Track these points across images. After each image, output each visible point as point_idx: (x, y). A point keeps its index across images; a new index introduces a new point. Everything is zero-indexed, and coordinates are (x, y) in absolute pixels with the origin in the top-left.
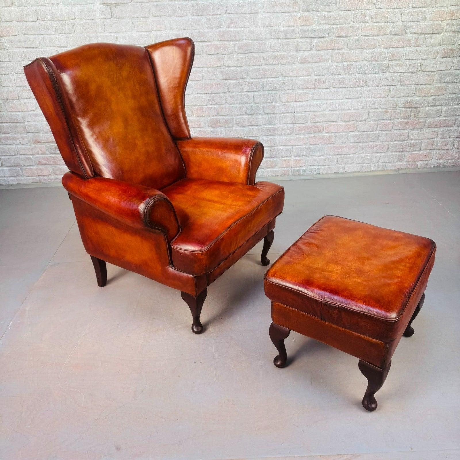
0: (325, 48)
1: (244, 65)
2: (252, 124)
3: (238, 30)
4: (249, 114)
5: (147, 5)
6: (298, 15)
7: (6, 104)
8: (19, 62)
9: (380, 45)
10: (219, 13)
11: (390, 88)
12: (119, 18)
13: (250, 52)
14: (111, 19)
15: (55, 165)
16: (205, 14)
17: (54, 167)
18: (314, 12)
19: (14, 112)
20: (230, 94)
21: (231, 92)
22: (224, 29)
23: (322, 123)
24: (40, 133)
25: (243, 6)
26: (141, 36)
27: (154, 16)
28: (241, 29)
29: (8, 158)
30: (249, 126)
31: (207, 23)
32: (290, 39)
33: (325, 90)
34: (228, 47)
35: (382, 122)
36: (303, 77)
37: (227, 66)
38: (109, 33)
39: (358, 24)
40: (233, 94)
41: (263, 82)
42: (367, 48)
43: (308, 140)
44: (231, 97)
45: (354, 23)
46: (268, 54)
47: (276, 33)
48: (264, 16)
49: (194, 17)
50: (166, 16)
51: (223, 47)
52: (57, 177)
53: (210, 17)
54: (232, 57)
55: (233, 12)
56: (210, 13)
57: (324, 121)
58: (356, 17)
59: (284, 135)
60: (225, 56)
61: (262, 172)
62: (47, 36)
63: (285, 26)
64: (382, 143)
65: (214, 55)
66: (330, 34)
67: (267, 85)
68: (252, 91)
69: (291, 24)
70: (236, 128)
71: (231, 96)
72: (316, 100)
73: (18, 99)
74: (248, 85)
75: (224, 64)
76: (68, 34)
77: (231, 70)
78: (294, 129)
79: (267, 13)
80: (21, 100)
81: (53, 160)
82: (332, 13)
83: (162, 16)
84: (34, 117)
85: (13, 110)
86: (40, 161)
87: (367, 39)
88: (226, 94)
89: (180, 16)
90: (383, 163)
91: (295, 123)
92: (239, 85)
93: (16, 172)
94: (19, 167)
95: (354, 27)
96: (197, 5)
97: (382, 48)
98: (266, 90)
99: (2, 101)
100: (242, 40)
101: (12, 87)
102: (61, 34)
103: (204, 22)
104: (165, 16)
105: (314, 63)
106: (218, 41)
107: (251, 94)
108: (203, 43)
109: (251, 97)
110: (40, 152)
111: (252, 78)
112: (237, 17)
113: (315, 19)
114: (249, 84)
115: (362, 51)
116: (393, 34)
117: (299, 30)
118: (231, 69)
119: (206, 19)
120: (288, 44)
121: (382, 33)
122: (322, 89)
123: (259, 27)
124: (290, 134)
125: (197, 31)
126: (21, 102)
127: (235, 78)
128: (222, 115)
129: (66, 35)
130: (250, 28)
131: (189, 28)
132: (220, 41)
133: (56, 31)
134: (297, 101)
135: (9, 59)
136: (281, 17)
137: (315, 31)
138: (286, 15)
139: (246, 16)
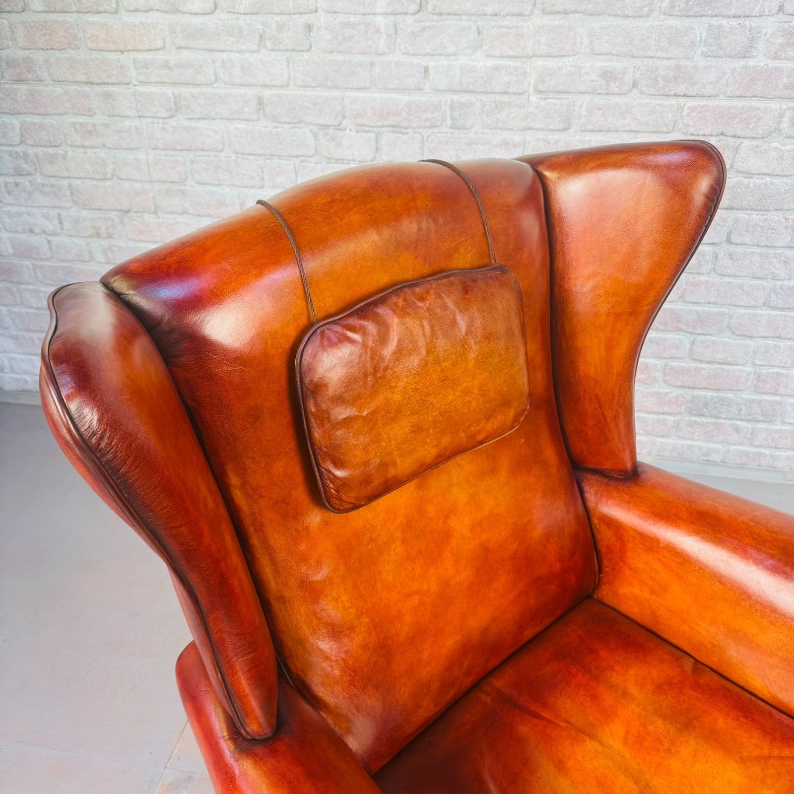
2: (778, 334)
4: (775, 308)
7: (126, 221)
8: (161, 121)
10: (756, 11)
12: (441, 14)
14: (418, 16)
16: (710, 12)
19: (142, 241)
20: (732, 248)
21: (737, 244)
22: (759, 61)
26: (497, 68)
27: (548, 13)
30: (768, 337)
31: (711, 40)
34: (760, 119)
38: (405, 56)
40: (740, 249)
44: (731, 258)
49: (672, 22)
50: (584, 13)
51: (744, 116)
53: (724, 22)
54: (765, 147)
56: (725, 12)
60: (741, 143)
61: (771, 456)
62: (237, 55)
70: (726, 339)
71: (731, 256)
73: (155, 212)
76: (294, 53)
77: (751, 185)
80: (161, 215)
83: (572, 12)
85: (141, 237)
88: (717, 249)
89: (628, 16)
92: (766, 228)
99: (117, 213)
101: (142, 181)
102: (274, 53)
103: (698, 39)
104: (580, 12)
106: (731, 97)
108: (682, 101)
118: (752, 181)
119: (710, 28)
125: (672, 63)
126: (161, 220)
127: (759, 207)
128: (693, 301)
129: (289, 54)
131: (649, 54)
132: (740, 96)
133: (262, 43)
135: (138, 111)
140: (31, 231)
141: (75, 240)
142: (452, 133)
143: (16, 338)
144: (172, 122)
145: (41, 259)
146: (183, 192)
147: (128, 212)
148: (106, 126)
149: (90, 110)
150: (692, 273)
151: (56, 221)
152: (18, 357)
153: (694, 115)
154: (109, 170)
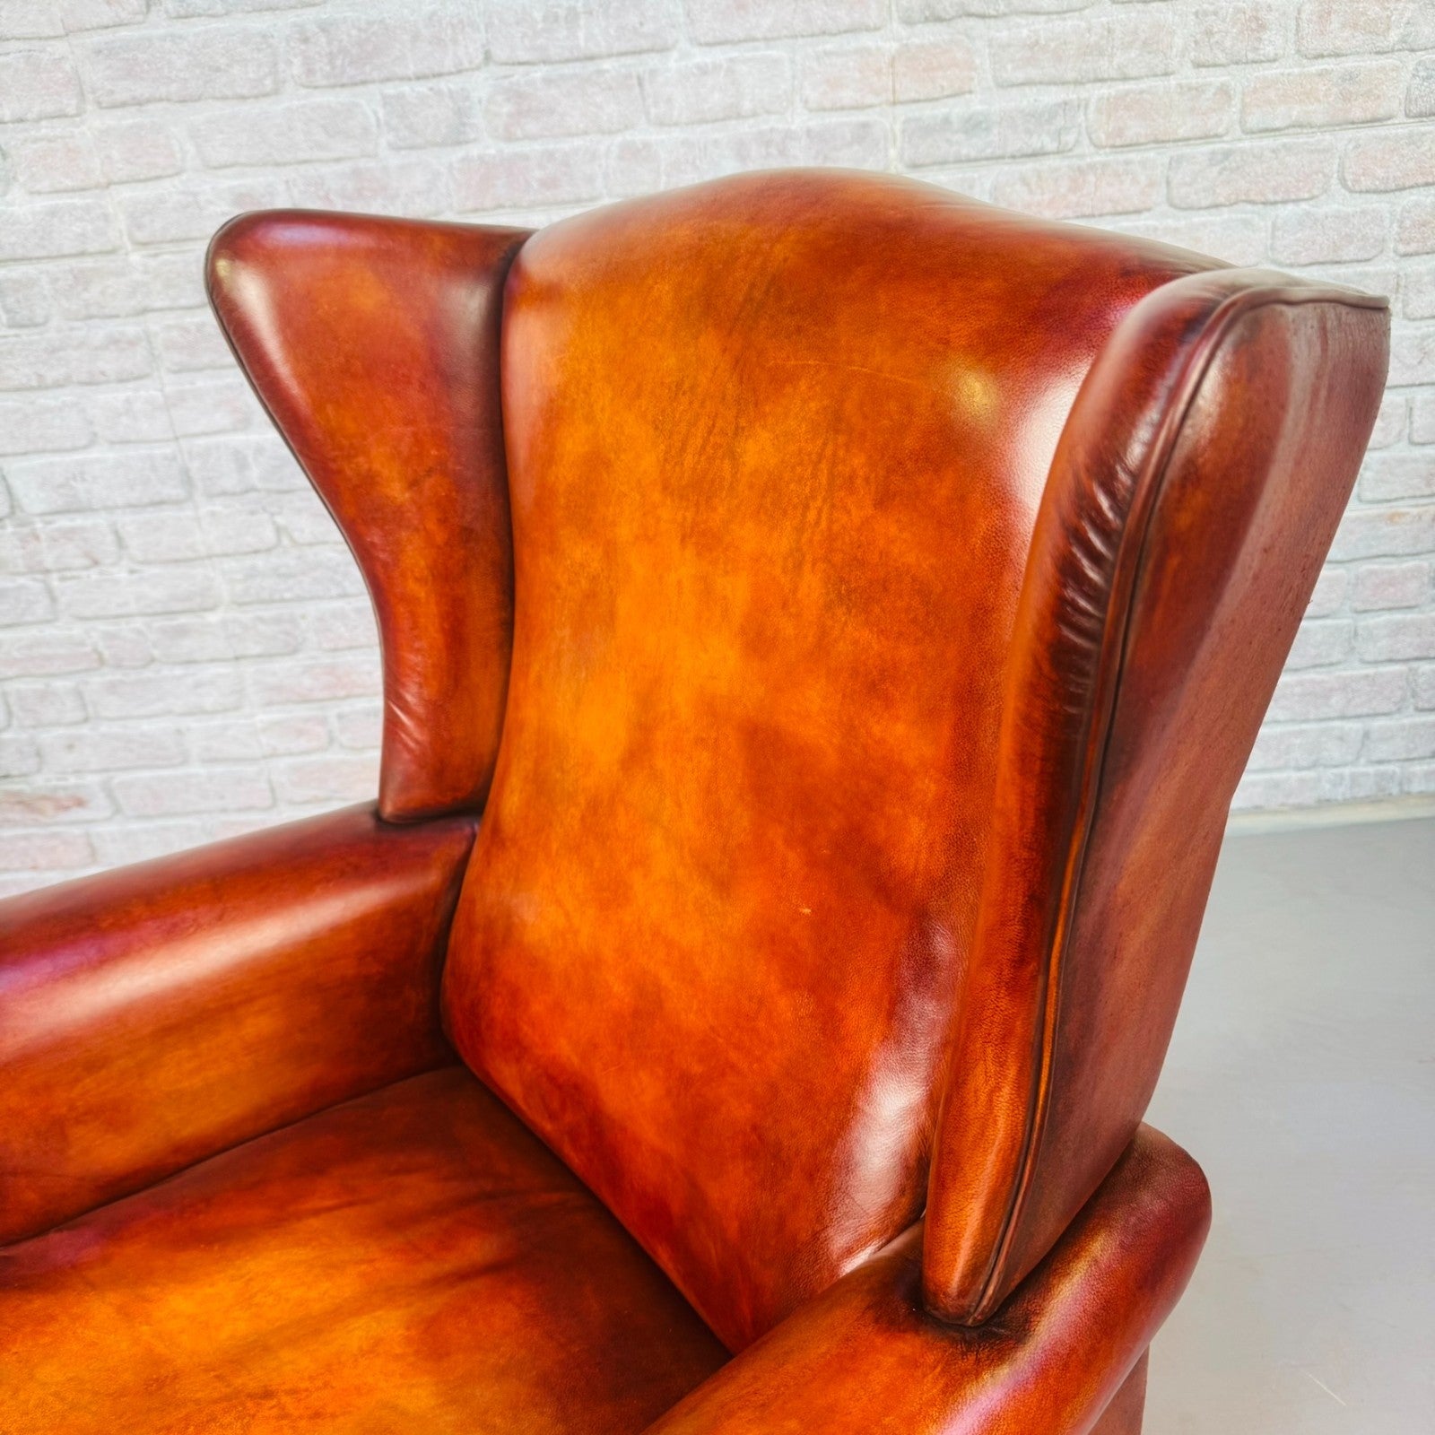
3: (566, 145)
5: (60, 48)
6: (885, 44)
9: (1349, 177)
10: (448, 65)
11: (1407, 400)
16: (375, 75)
18: (972, 22)
22: (488, 147)
25: (573, 15)
26: (53, 213)
27: (107, 108)
28: (578, 142)
31: (395, 121)
35: (1372, 573)
39: (1218, 71)
42: (1278, 198)
45: (1198, 65)
47: (773, 150)
48: (698, 67)
49: (320, 98)
50: (168, 100)
53: (405, 88)
55: (524, 56)
56: (400, 71)
58: (1209, 33)
63: (818, 110)
64: (1371, 671)
66: (1070, 138)
69: (847, 96)
79: (708, 44)
82: (1071, 22)
83: (149, 101)
87: (1274, 151)
90: (1380, 762)
95: (1199, 90)
96: (323, 30)
97: (1361, 192)
103: (373, 120)
104: (161, 100)
112: (548, 81)
113: (978, 61)
115: (1249, 216)
116: (1421, 115)
117: (898, 127)
119: (386, 100)
121: (1357, 113)
123: (676, 124)
125: (345, 167)
130: (628, 136)
131: (302, 156)
136: (793, 62)
137: (984, 126)
138: (820, 48)
139: (600, 72)
142: (17, 336)
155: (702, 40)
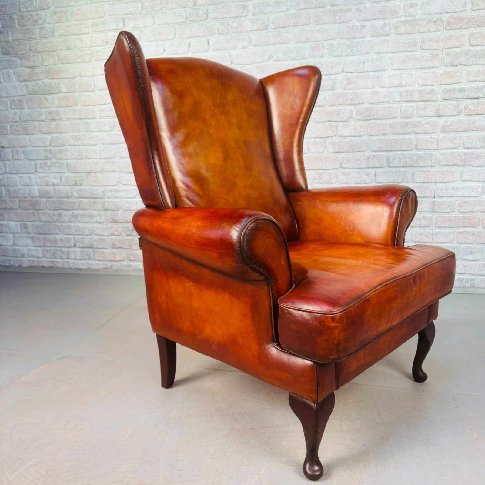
0: (480, 113)
1: (363, 135)
3: (358, 91)
5: (249, 66)
6: (440, 71)
7: (89, 177)
8: (107, 132)
10: (334, 72)
13: (372, 118)
15: (130, 250)
17: (128, 252)
18: (462, 66)
19: (95, 186)
20: (343, 170)
21: (345, 168)
22: (340, 91)
23: (476, 213)
24: (118, 211)
25: (364, 63)
28: (361, 91)
29: (82, 238)
32: (428, 101)
33: (479, 168)
34: (343, 113)
36: (446, 151)
37: (340, 136)
40: (347, 170)
41: (389, 156)
43: (456, 237)
44: (344, 175)
46: (396, 120)
47: (409, 94)
48: (393, 74)
51: (337, 113)
52: (130, 264)
54: (348, 125)
55: (351, 71)
57: (479, 211)
59: (420, 227)
60: (338, 124)
63: (421, 85)
65: (325, 123)
67: (394, 160)
68: (373, 167)
69: (429, 82)
71: (344, 174)
72: (467, 181)
73: (101, 172)
74: (368, 160)
75: (336, 134)
77: (346, 141)
78: (434, 221)
79: (396, 70)
80: (104, 173)
81: (129, 243)
84: (114, 193)
85: (95, 184)
86: (114, 243)
88: (337, 171)
91: (435, 211)
92: (356, 160)
93: (87, 255)
94: (92, 249)
98: (393, 166)
99: (85, 174)
100: (362, 104)
101: (97, 159)
105: (462, 132)
106: (331, 106)
107: (373, 171)
109: (372, 175)
110: (116, 233)
111: (374, 150)
112: (356, 77)
113: (463, 75)
114: (369, 158)
117: (441, 90)
118: (345, 139)
120: (426, 108)
122: (476, 166)
123: (385, 87)
124: (428, 227)
126: (103, 175)
127: (351, 151)
130: (373, 89)
132: (334, 105)
134: (439, 181)
135: (98, 129)
136: (416, 74)
137: (464, 90)
138: (423, 71)
139: (369, 75)
140: (48, 185)
141: (66, 187)
143: (32, 238)
144: (112, 132)
145: (50, 198)
146: (114, 162)
147: (90, 173)
148: (85, 136)
149: (79, 130)
150: (328, 183)
151: (59, 179)
152: (32, 248)
153: (317, 114)
154: (84, 154)
155: (395, 68)
